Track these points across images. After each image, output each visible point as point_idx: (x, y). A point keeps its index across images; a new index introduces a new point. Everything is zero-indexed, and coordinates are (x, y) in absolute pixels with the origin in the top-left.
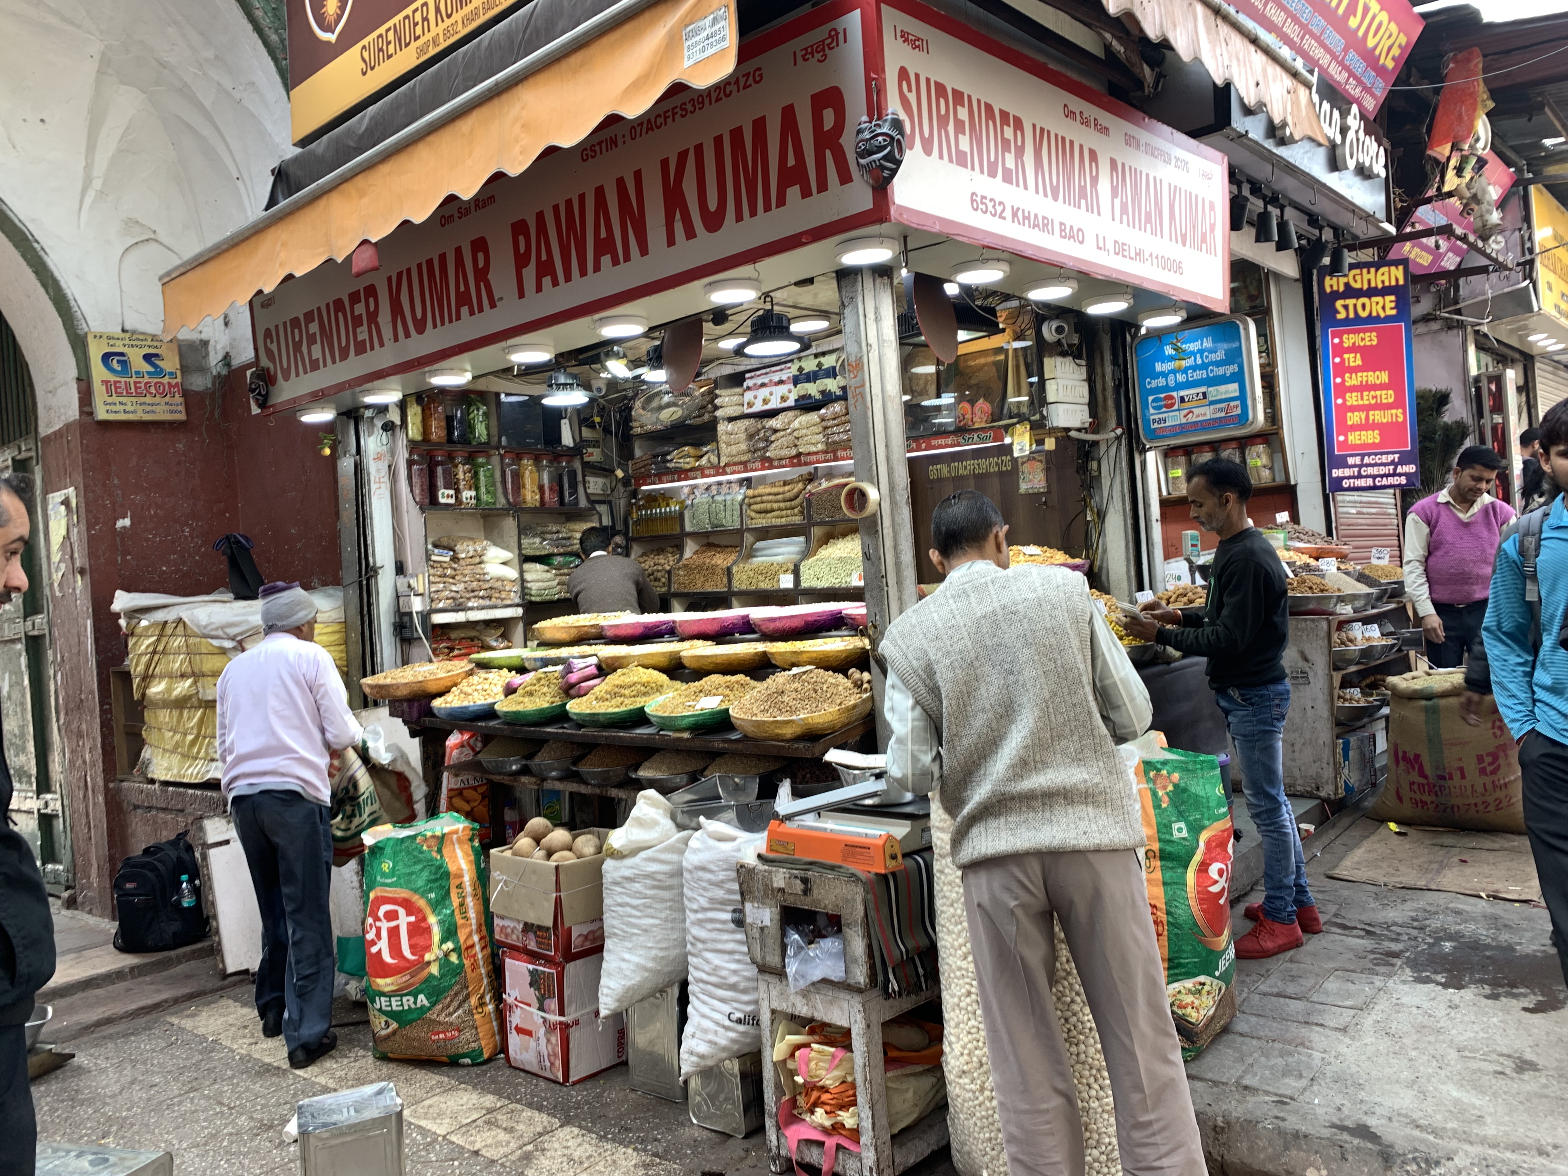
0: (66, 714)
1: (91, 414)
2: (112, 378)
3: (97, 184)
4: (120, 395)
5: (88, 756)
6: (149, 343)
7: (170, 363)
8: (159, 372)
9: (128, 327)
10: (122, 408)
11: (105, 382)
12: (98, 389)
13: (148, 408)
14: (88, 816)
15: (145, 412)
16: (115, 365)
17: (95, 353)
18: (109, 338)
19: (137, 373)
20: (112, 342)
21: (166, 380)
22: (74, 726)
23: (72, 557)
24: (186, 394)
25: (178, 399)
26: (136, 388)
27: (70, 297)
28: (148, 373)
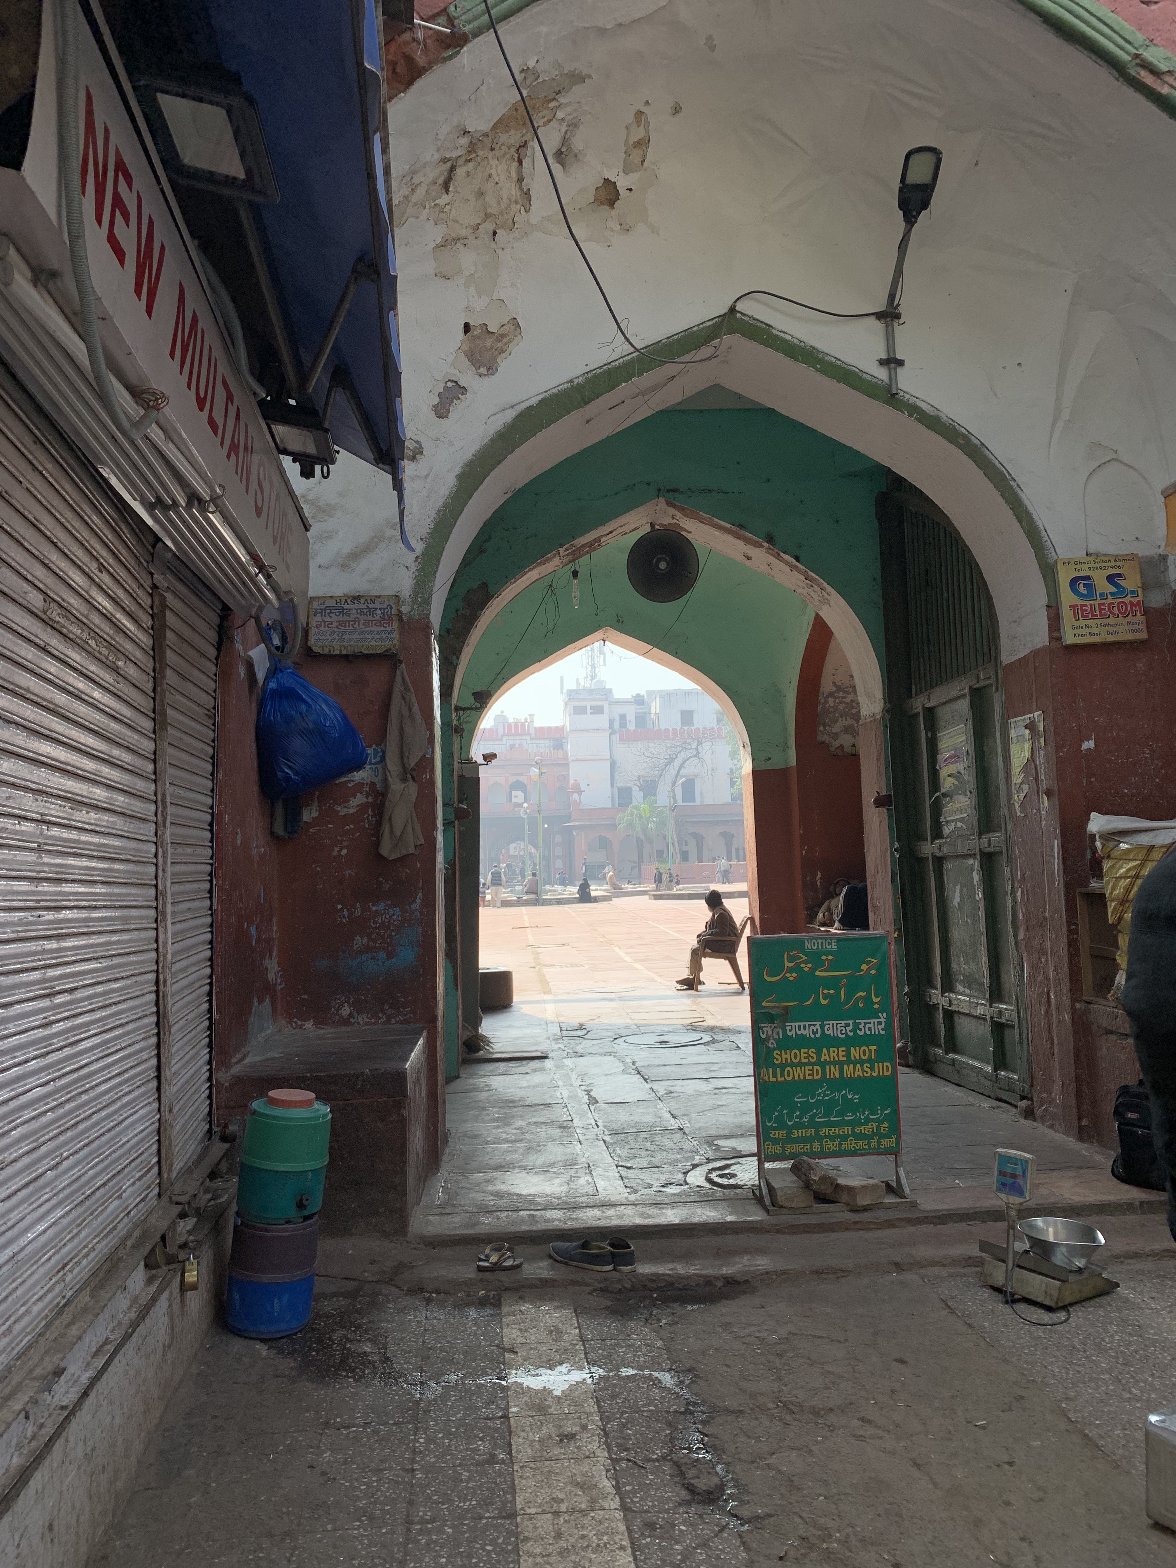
0: (1027, 929)
1: (1059, 639)
2: (1079, 602)
3: (1065, 415)
4: (1085, 618)
5: (1051, 974)
6: (1112, 564)
7: (1132, 582)
8: (1121, 591)
9: (1091, 551)
10: (1088, 630)
11: (1073, 607)
12: (1067, 614)
13: (1112, 629)
14: (1050, 1031)
15: (1109, 633)
16: (1082, 590)
17: (1064, 577)
18: (1076, 563)
19: (1101, 595)
20: (1078, 567)
21: (1127, 600)
22: (1036, 942)
23: (1036, 779)
24: (1147, 612)
25: (1140, 618)
26: (1100, 610)
27: (1041, 528)
28: (1112, 594)
